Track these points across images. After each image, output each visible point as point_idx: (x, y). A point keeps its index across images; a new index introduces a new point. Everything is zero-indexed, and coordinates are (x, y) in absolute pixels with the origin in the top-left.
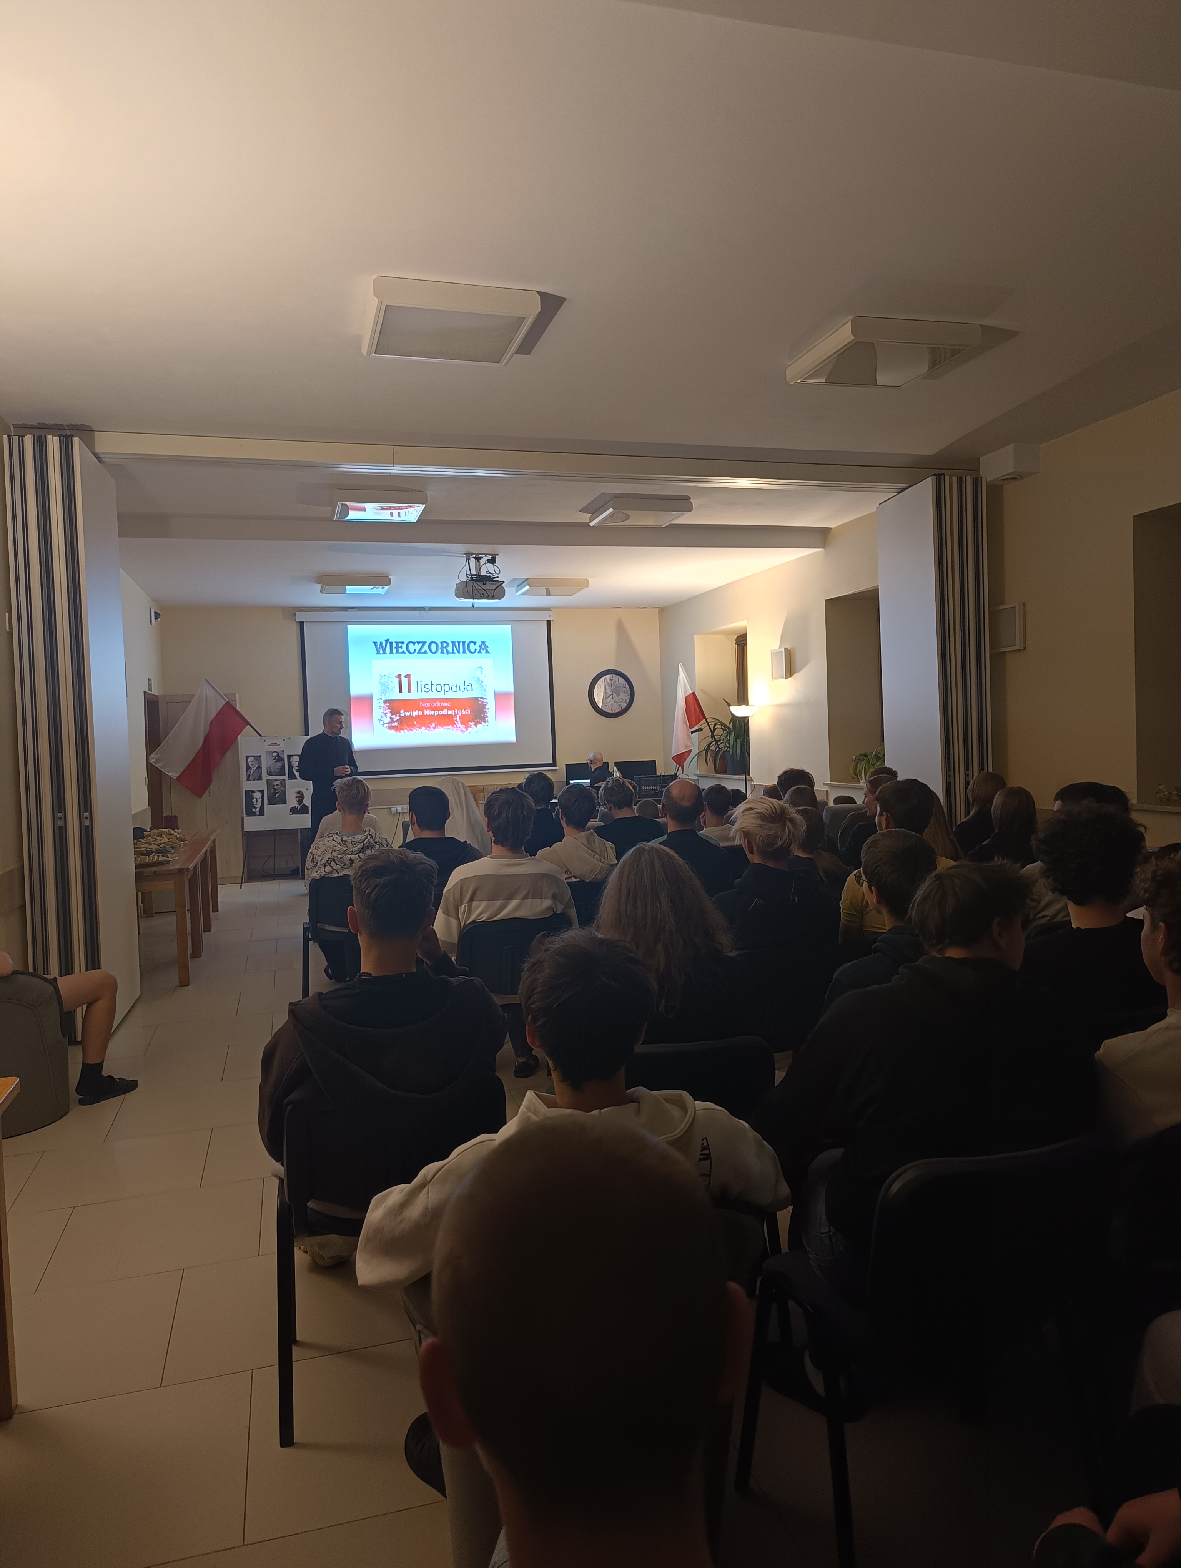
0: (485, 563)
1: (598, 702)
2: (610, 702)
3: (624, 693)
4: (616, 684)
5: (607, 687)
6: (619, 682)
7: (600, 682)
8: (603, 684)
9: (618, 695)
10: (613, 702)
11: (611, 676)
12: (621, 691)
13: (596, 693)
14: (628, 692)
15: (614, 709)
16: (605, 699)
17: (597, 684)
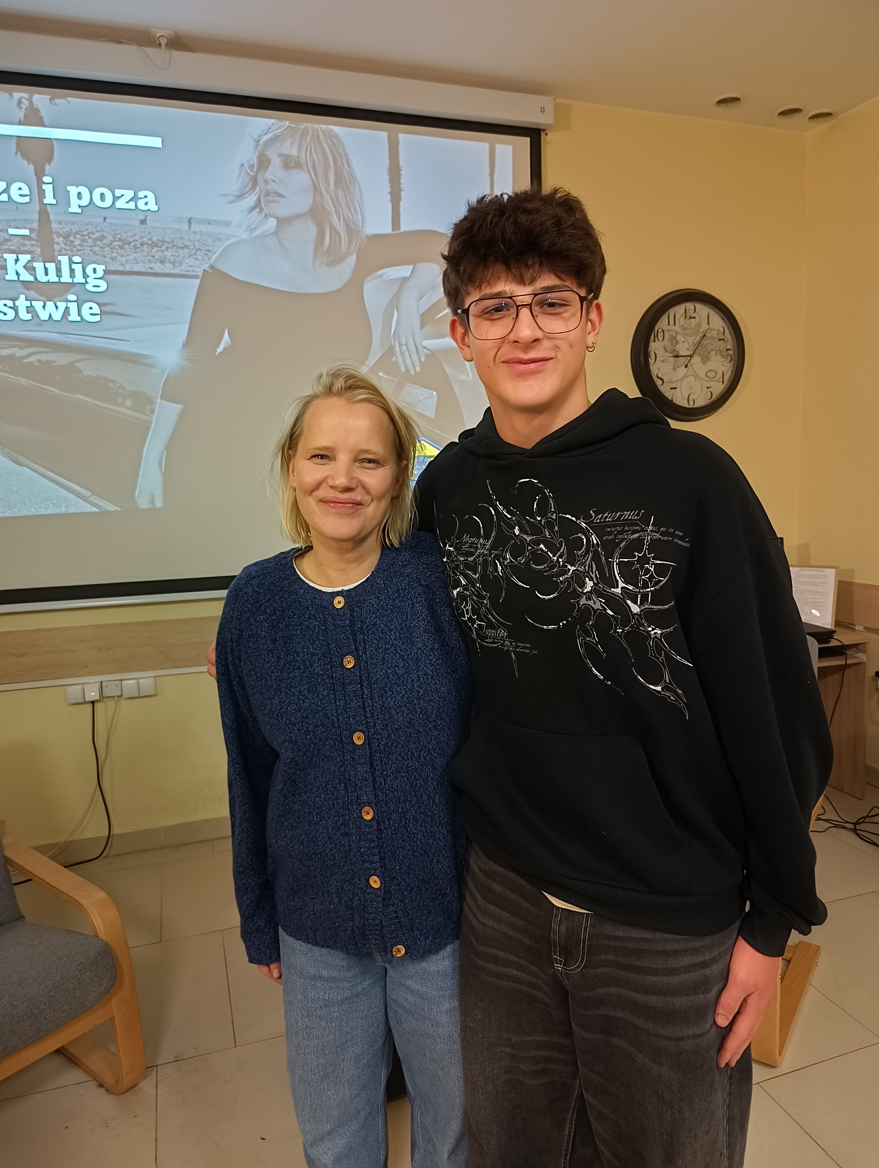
1: (657, 378)
2: (685, 377)
3: (719, 356)
4: (701, 331)
5: (680, 338)
6: (708, 324)
7: (662, 324)
8: (668, 327)
9: (705, 360)
10: (692, 378)
11: (690, 306)
12: (712, 350)
13: (652, 353)
14: (731, 352)
15: (695, 397)
16: (674, 370)
17: (657, 328)
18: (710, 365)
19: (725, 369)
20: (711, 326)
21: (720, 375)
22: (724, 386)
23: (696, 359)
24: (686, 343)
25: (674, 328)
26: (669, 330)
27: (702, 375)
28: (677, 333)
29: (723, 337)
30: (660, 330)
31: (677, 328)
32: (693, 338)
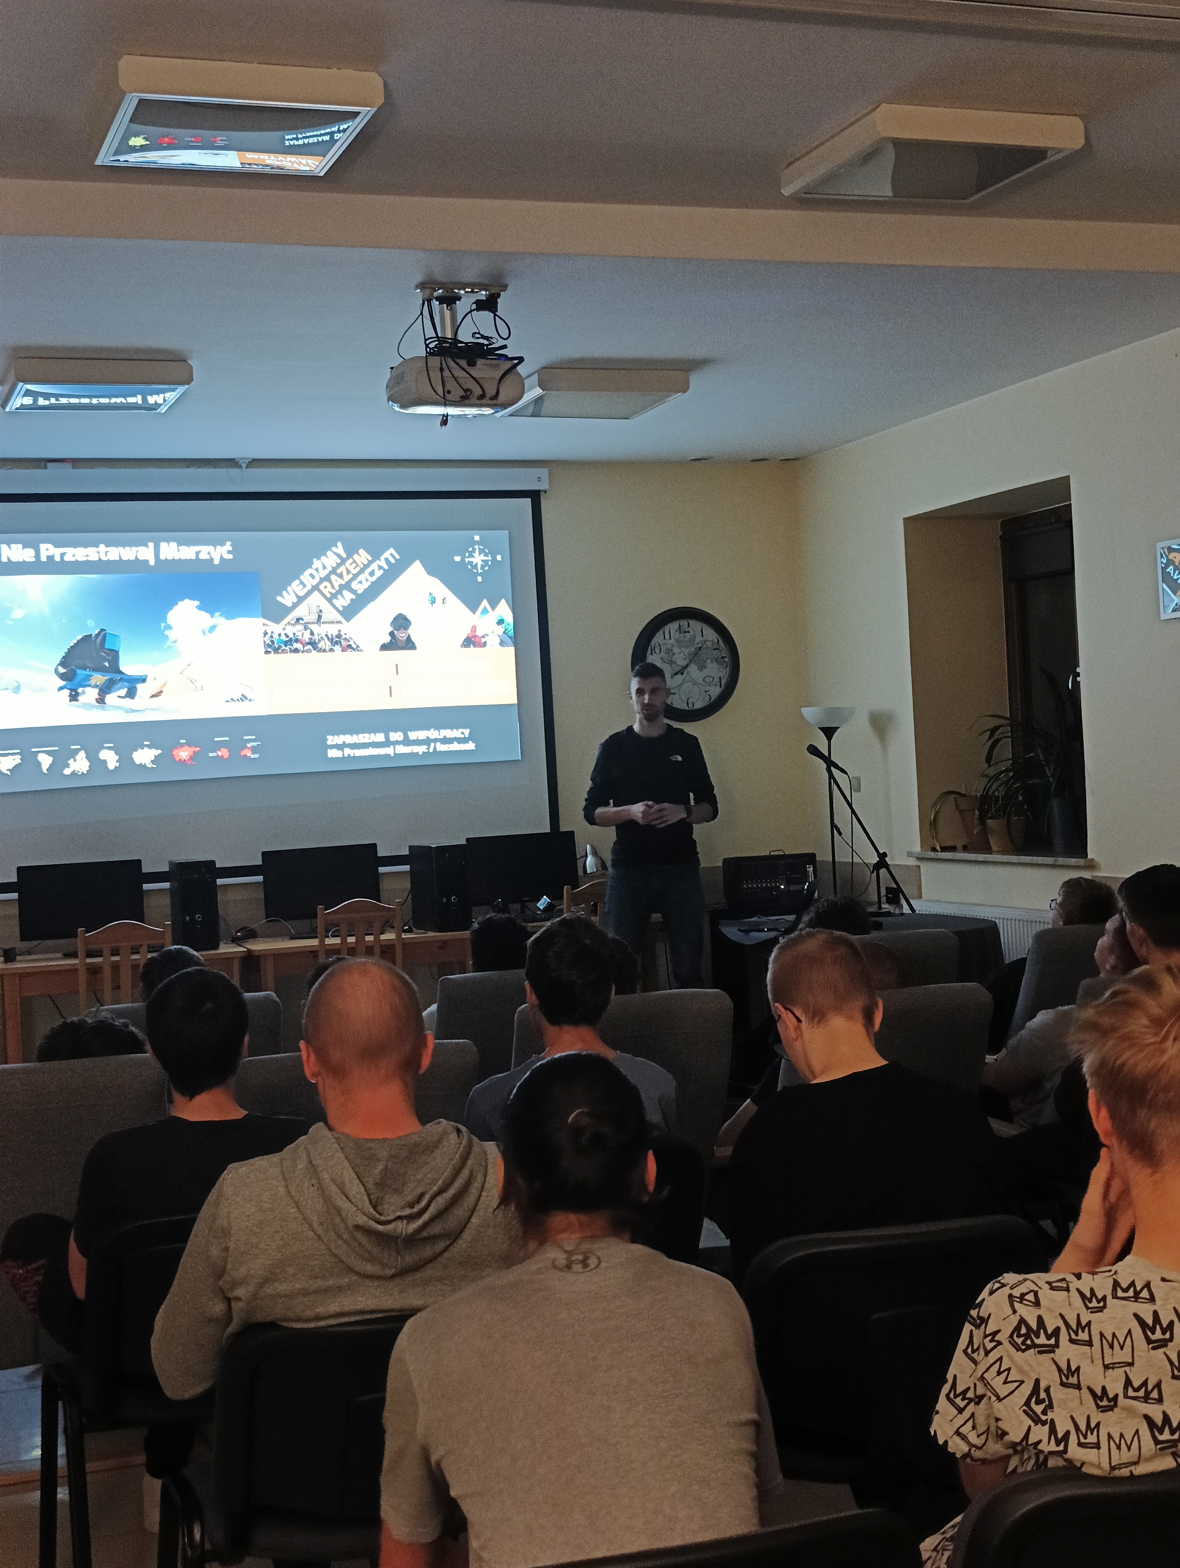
0: (470, 312)
2: (682, 683)
3: (714, 663)
4: (695, 643)
5: (676, 650)
6: (702, 637)
7: (658, 638)
8: (664, 642)
9: (702, 667)
10: (691, 684)
11: (684, 623)
12: (708, 659)
14: (726, 660)
15: (694, 701)
17: (653, 642)
18: (705, 672)
19: (722, 675)
20: (705, 638)
21: (717, 679)
22: (721, 690)
23: (693, 668)
24: (682, 654)
25: (670, 641)
26: (665, 644)
27: (700, 681)
28: (673, 646)
29: (718, 647)
30: (657, 644)
31: (672, 641)
32: (688, 650)
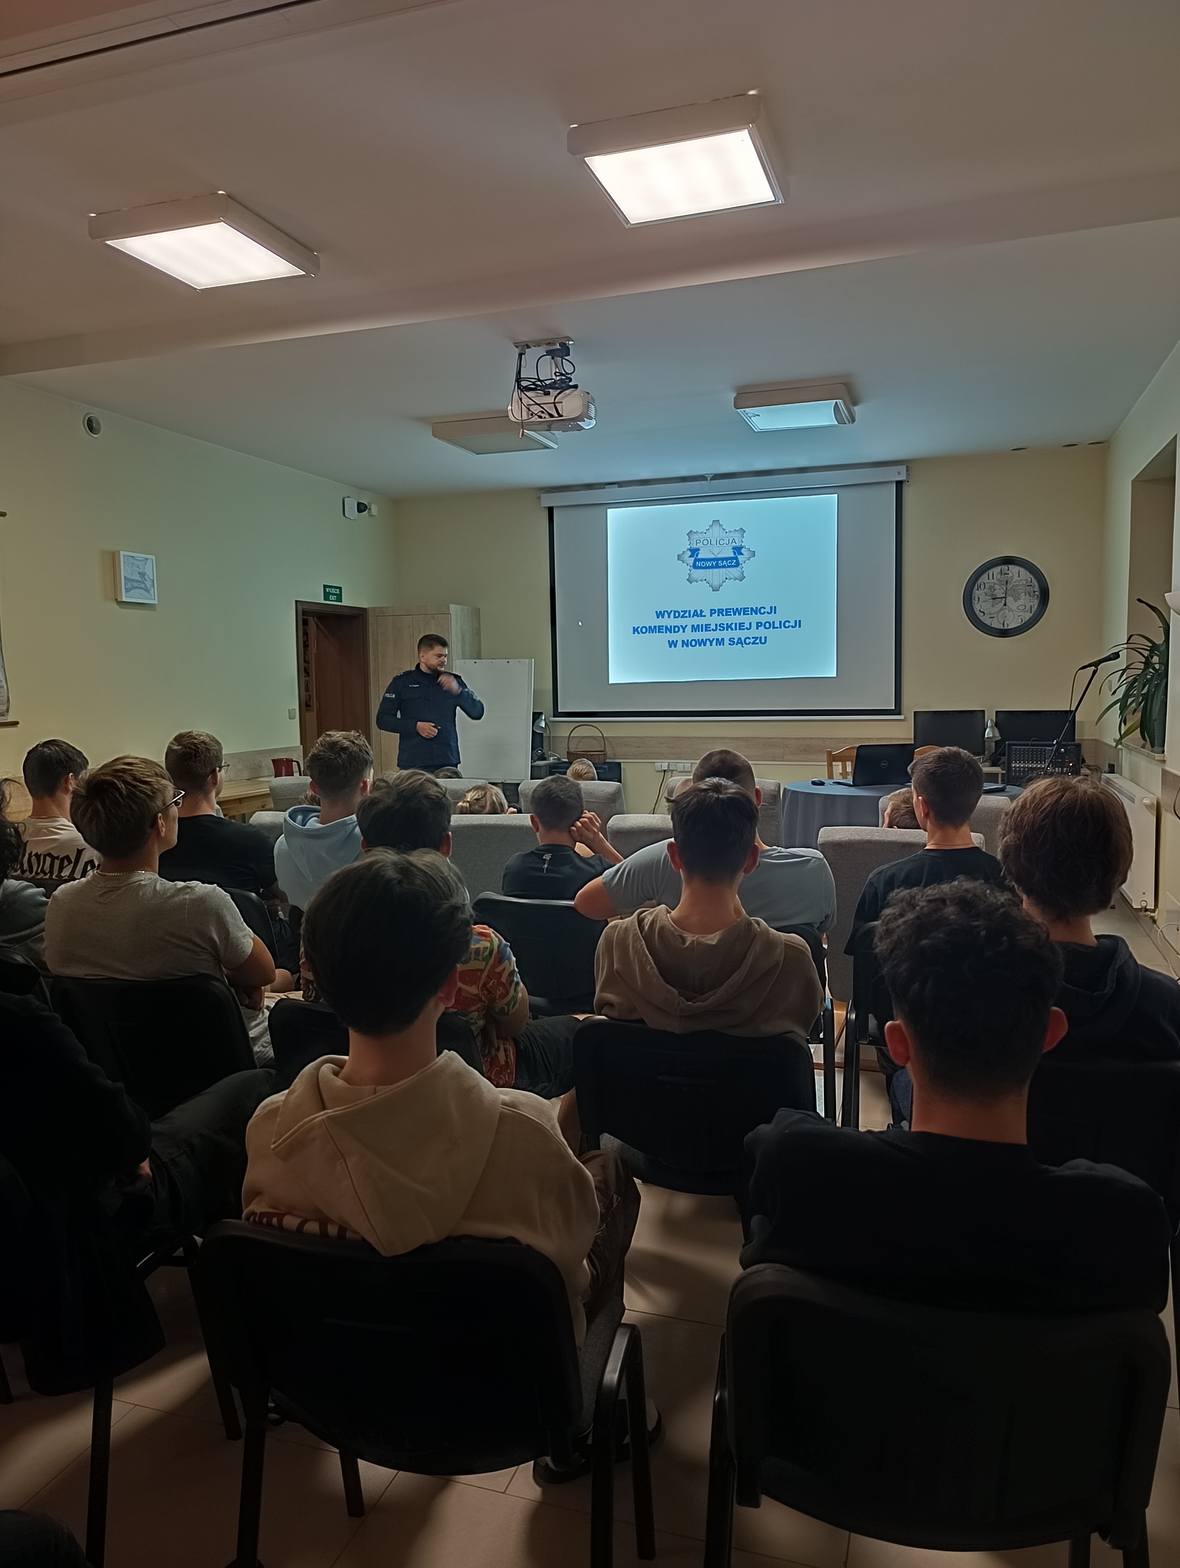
1: (979, 612)
2: (1000, 610)
3: (1027, 596)
4: (1013, 581)
5: (996, 586)
6: (1019, 576)
7: (984, 579)
8: (989, 581)
9: (1017, 599)
10: (1007, 611)
11: (1005, 567)
12: (1022, 593)
13: (976, 597)
14: (1037, 593)
15: (1008, 623)
16: (993, 606)
17: (979, 582)
18: (1021, 602)
19: (1033, 604)
20: (1021, 578)
21: (1028, 607)
22: (1031, 614)
23: (1010, 599)
24: (1002, 589)
25: (993, 581)
26: (989, 583)
27: (1015, 609)
28: (995, 584)
29: (1032, 585)
30: (983, 583)
32: (1007, 586)
